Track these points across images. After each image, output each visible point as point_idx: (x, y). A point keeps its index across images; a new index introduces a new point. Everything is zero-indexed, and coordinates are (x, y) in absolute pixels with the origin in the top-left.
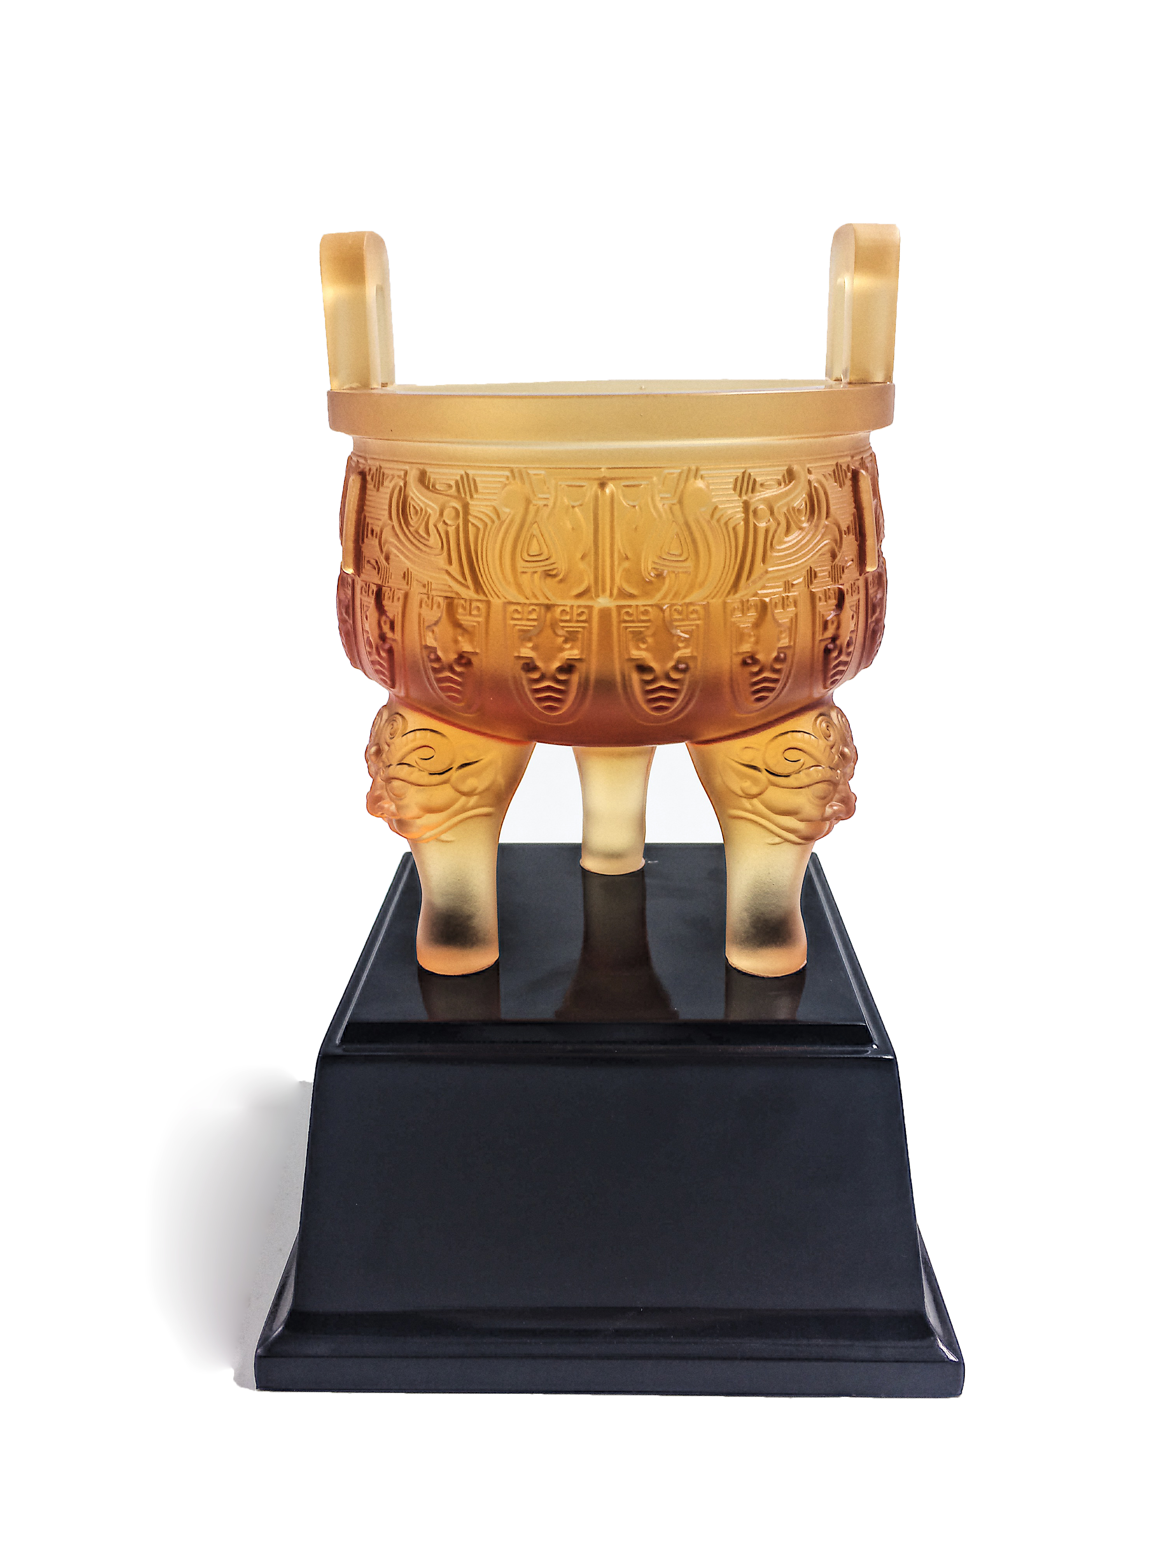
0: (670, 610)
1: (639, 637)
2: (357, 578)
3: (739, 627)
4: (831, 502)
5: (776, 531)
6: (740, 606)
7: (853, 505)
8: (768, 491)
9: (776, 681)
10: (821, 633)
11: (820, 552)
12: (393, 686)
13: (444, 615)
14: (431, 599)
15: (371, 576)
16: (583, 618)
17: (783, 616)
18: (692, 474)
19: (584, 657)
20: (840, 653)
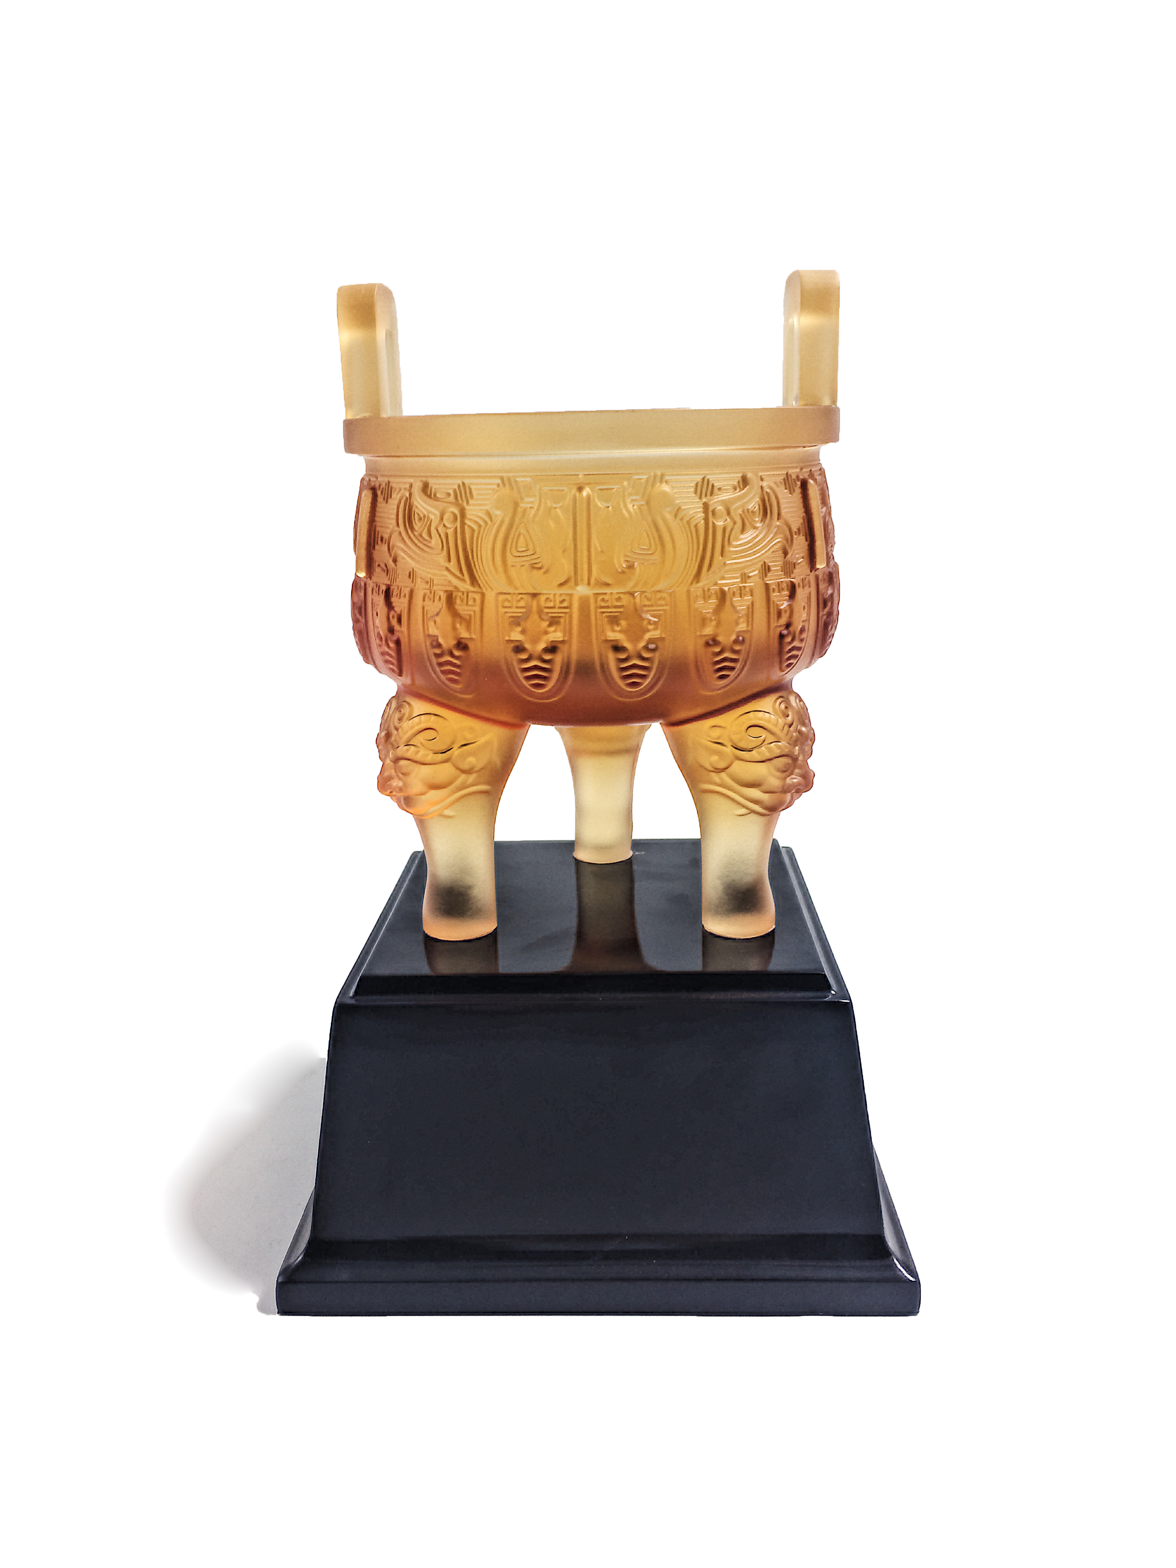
0: (640, 597)
1: (614, 620)
2: (369, 582)
3: (701, 612)
4: (782, 506)
5: (732, 530)
6: (702, 594)
7: (803, 510)
8: (725, 494)
9: (735, 661)
10: (776, 620)
11: (772, 550)
12: (400, 674)
13: (444, 605)
14: (433, 593)
15: (382, 579)
16: (565, 604)
17: (741, 604)
18: (659, 479)
19: (566, 639)
20: (793, 640)
